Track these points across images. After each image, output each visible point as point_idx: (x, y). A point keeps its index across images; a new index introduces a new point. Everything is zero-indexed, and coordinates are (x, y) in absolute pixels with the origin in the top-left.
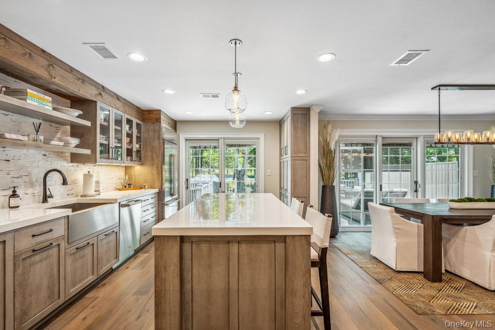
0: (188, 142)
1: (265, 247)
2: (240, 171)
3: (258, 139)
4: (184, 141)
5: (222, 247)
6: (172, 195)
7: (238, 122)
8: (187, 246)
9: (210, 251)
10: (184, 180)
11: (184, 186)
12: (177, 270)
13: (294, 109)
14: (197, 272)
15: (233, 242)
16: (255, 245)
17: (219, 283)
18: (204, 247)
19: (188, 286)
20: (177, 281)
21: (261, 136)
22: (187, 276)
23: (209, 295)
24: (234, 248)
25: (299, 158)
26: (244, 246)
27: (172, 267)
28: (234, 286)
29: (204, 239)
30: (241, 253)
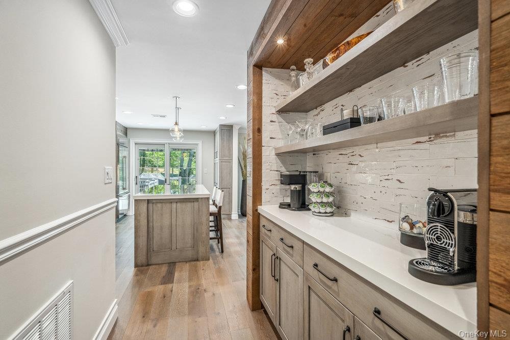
0: (137, 146)
1: (189, 205)
2: (185, 170)
3: (197, 144)
4: (134, 144)
5: (168, 205)
6: (124, 189)
7: (178, 139)
8: (150, 205)
9: (162, 207)
10: (134, 177)
11: (134, 182)
12: (146, 216)
13: (221, 126)
14: (155, 217)
15: (174, 202)
16: (184, 204)
17: (166, 222)
18: (159, 205)
19: (151, 224)
20: (146, 221)
21: (200, 143)
22: (151, 219)
23: (161, 228)
24: (174, 205)
25: (225, 161)
26: (179, 204)
27: (143, 214)
28: (174, 223)
29: (159, 201)
30: (177, 208)
